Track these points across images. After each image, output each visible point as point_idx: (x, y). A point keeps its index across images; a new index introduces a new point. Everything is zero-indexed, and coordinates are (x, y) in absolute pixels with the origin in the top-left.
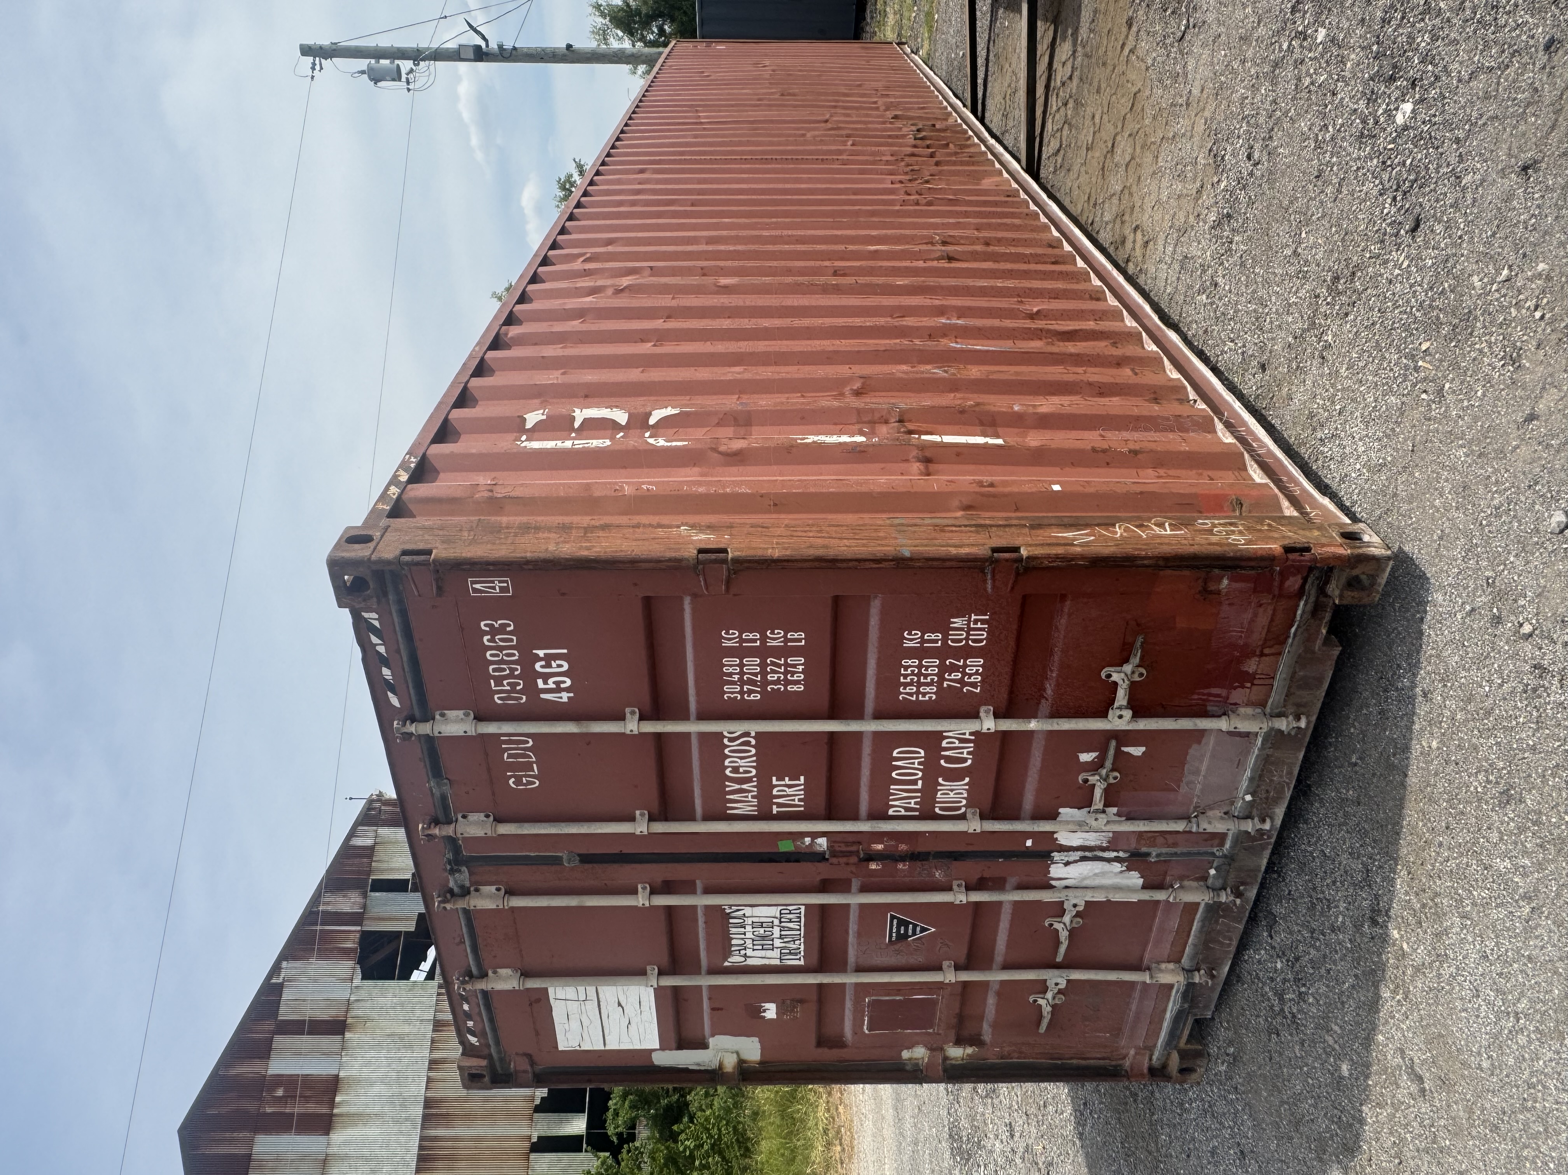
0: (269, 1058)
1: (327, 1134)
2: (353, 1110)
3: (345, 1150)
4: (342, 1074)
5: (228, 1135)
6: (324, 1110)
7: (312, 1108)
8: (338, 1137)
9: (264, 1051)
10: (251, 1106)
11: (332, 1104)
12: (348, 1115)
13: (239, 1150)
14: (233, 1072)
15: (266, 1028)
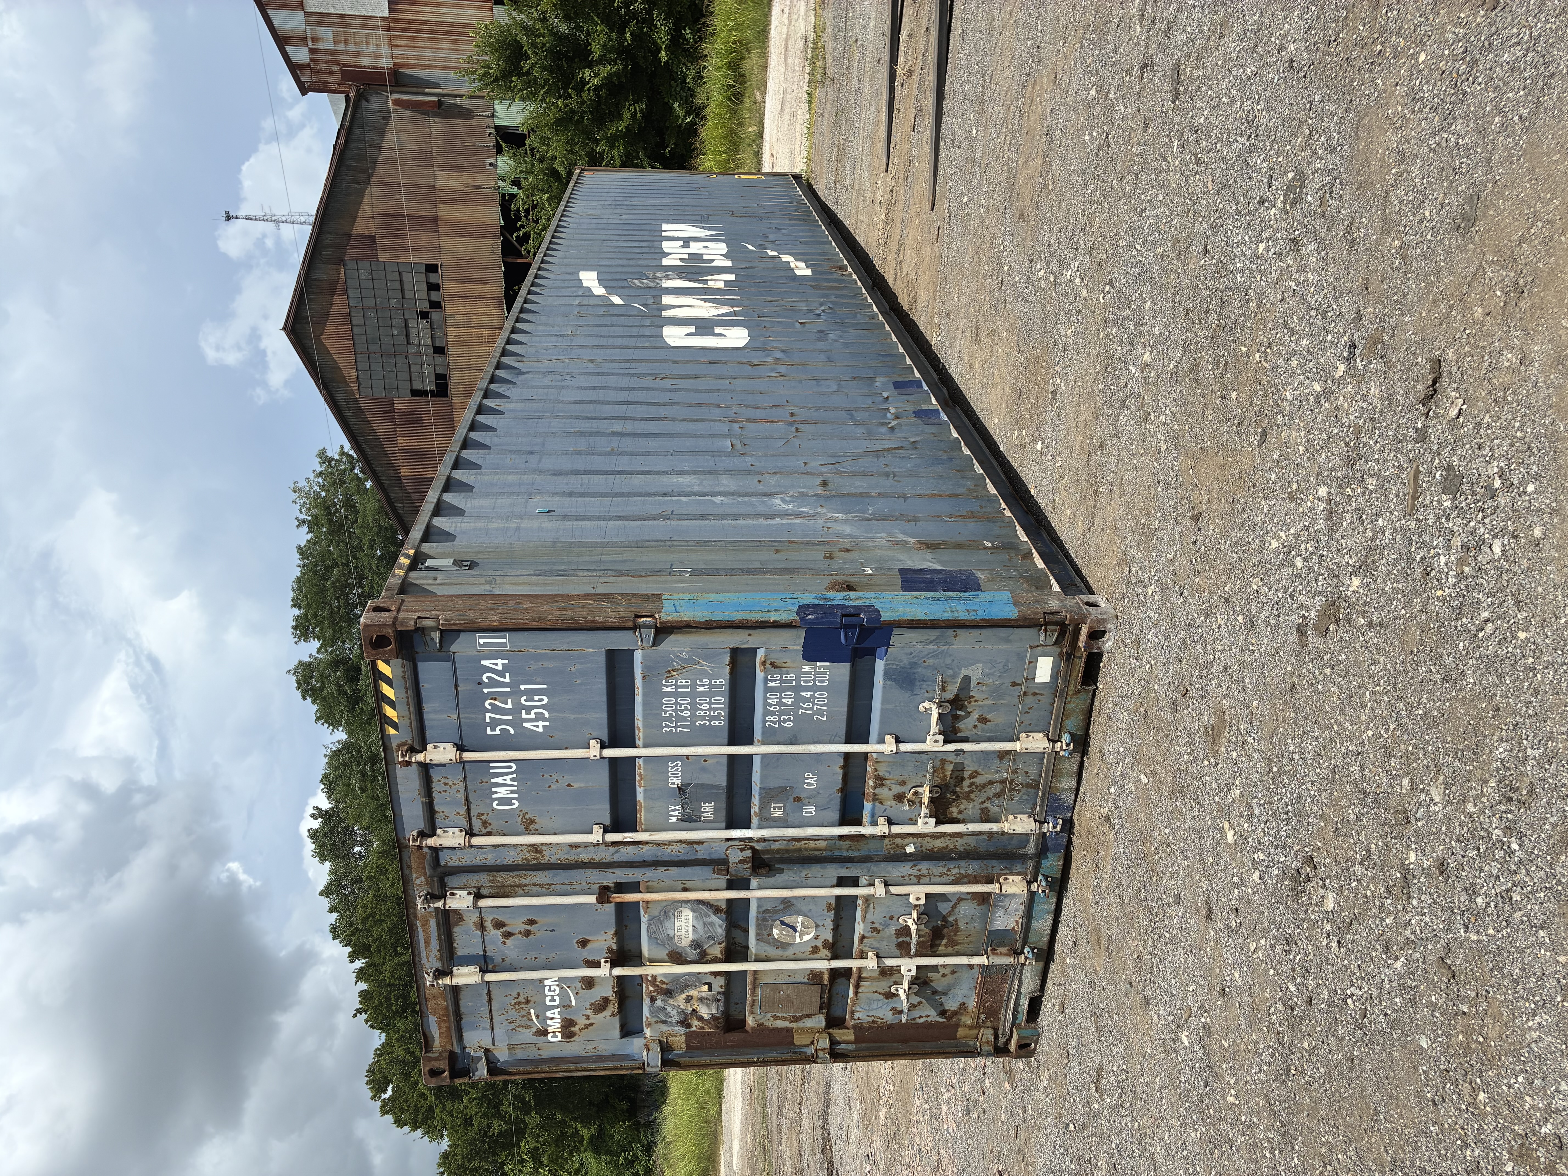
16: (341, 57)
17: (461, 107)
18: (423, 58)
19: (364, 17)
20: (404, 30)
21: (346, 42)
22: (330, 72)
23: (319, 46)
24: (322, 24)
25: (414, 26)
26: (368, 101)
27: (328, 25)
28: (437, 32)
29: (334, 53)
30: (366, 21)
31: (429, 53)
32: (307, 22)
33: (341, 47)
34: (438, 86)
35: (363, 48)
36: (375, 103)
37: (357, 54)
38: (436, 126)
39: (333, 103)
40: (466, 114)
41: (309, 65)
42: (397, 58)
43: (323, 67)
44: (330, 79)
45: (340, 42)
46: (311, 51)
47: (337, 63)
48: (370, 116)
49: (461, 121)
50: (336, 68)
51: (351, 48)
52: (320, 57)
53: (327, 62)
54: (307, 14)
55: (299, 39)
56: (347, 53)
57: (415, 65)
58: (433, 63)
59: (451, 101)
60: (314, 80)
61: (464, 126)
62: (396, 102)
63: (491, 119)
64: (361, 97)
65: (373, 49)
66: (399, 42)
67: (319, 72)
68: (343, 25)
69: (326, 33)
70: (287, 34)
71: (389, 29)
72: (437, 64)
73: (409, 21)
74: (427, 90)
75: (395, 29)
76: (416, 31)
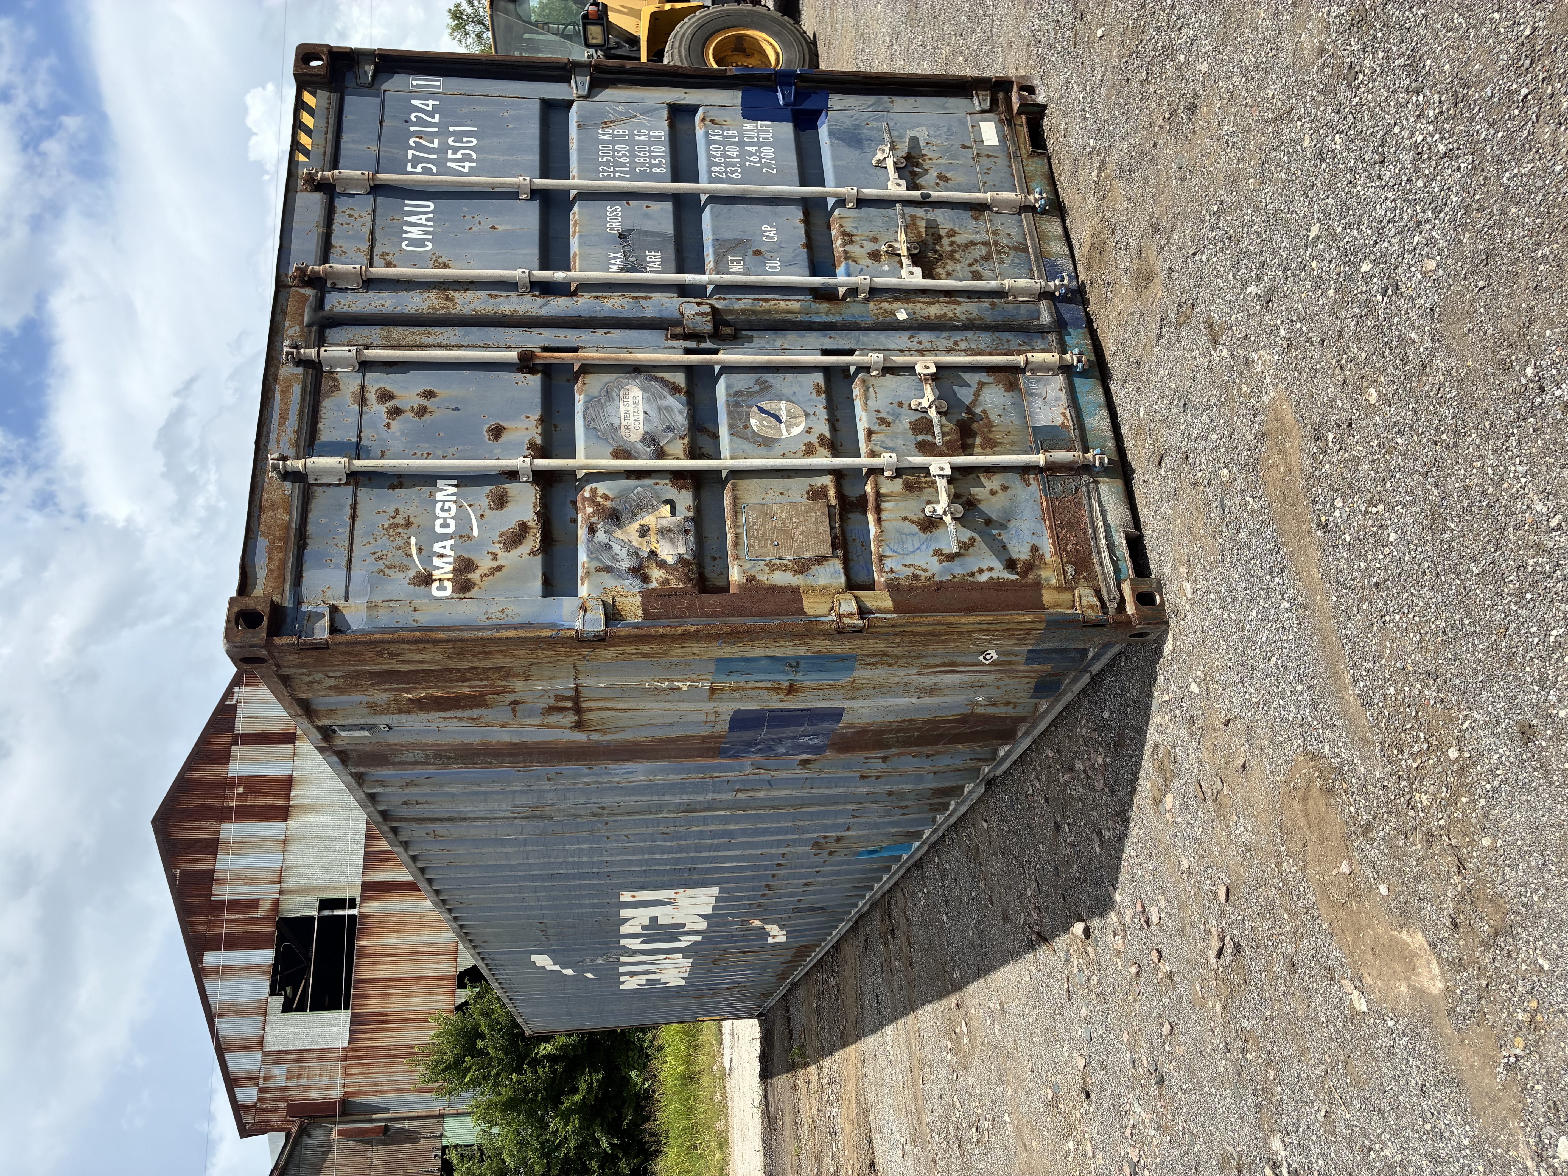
0: (228, 762)
1: (286, 820)
2: (306, 802)
3: (301, 833)
4: (295, 774)
5: (196, 824)
6: (281, 803)
7: (269, 801)
8: (294, 823)
9: (224, 758)
10: (216, 801)
11: (288, 797)
12: (303, 806)
13: (208, 835)
14: (197, 775)
15: (224, 740)
16: (291, 1093)
17: (409, 1130)
18: (376, 1083)
19: (323, 1050)
20: (360, 1058)
21: (299, 1076)
22: (276, 1110)
23: (271, 1084)
24: (277, 1062)
25: (371, 1053)
26: (309, 1136)
27: (285, 1062)
28: (394, 1056)
29: (284, 1089)
30: (323, 1054)
31: (384, 1078)
32: (263, 1062)
33: (293, 1083)
34: (387, 1110)
35: (316, 1081)
36: (317, 1137)
37: (308, 1088)
38: (378, 1155)
39: (271, 1142)
40: (412, 1137)
41: (255, 1105)
42: (349, 1087)
43: (269, 1105)
44: (274, 1117)
45: (293, 1077)
46: (262, 1090)
47: (284, 1099)
48: (309, 1153)
49: (406, 1147)
50: (282, 1105)
51: (303, 1082)
52: (269, 1095)
53: (275, 1100)
54: (265, 1054)
55: (251, 1079)
56: (297, 1088)
57: (366, 1092)
58: (386, 1088)
59: (398, 1125)
60: (257, 1120)
61: (409, 1151)
62: (340, 1133)
63: (438, 1140)
64: (303, 1131)
65: (325, 1081)
66: (353, 1071)
67: (264, 1111)
68: (300, 1060)
69: (280, 1070)
70: (239, 1076)
71: (345, 1058)
72: (389, 1088)
73: (367, 1049)
74: (374, 1116)
75: (352, 1058)
76: (374, 1057)
